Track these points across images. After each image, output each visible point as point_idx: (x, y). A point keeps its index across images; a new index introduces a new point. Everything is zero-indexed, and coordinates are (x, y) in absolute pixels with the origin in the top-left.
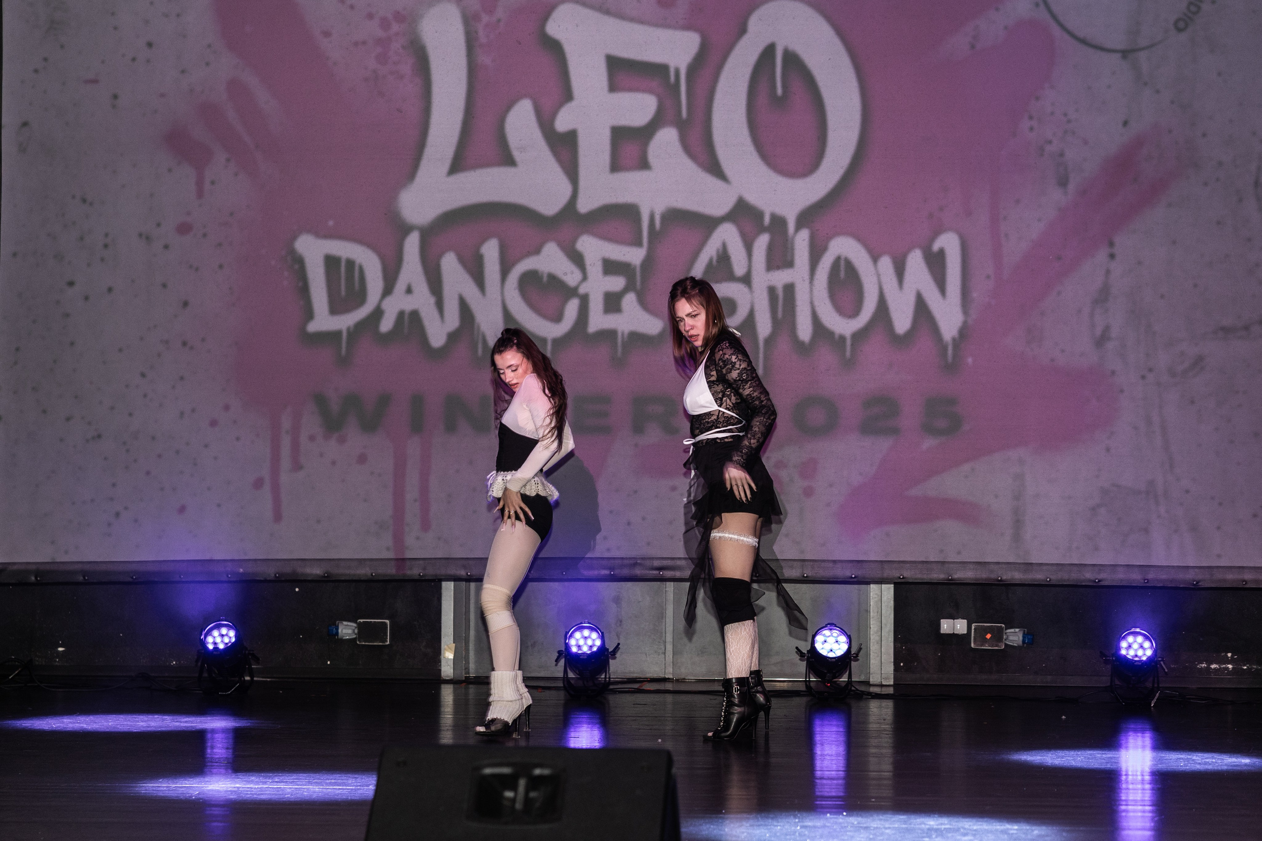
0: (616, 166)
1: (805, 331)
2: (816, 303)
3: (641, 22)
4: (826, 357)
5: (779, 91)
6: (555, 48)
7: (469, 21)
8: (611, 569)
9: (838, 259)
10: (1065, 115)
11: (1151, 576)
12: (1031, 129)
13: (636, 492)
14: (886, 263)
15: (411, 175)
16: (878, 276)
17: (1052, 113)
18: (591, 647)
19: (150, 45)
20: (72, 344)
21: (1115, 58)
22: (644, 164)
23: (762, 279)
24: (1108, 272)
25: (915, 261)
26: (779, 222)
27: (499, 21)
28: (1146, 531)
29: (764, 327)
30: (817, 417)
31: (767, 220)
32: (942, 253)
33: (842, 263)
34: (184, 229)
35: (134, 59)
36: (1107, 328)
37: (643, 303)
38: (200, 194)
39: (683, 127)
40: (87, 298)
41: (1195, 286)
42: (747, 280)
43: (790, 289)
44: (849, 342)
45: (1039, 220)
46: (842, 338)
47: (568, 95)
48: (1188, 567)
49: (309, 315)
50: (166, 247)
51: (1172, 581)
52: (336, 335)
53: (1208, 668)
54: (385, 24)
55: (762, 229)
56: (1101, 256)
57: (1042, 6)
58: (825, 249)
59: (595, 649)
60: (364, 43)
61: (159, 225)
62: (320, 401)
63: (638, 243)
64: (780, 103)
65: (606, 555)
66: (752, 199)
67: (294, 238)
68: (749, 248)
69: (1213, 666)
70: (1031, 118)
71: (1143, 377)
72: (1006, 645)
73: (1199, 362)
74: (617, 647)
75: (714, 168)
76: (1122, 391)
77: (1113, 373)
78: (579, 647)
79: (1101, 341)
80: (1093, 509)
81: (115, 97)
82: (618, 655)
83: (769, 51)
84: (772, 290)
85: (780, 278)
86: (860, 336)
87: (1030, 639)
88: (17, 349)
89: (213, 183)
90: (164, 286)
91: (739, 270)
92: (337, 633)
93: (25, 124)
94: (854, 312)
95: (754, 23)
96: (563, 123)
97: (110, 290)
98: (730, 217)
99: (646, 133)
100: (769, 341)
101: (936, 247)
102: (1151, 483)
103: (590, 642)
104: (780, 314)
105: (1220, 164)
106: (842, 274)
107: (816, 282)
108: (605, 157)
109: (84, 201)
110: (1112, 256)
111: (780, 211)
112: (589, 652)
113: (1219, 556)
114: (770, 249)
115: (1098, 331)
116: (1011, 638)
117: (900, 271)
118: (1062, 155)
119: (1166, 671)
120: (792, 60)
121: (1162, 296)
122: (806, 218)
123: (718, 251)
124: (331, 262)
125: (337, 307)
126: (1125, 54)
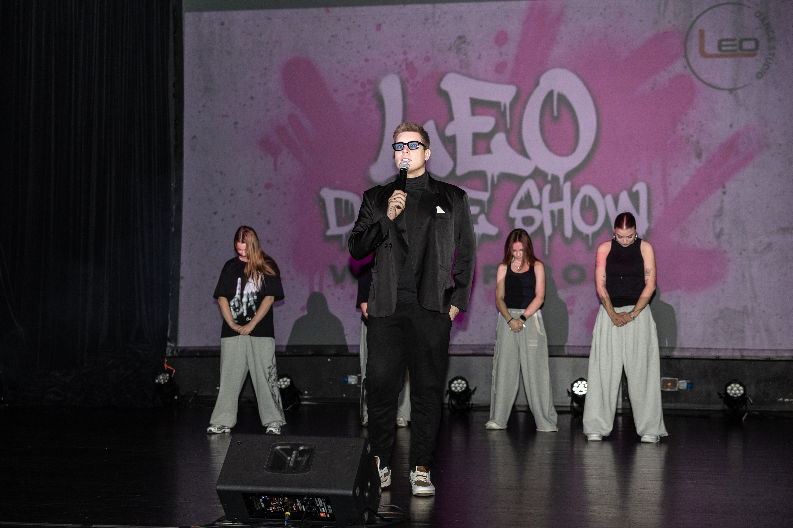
0: (475, 152)
1: (568, 232)
2: (574, 218)
3: (488, 81)
4: (579, 245)
5: (556, 113)
6: (445, 95)
7: (403, 83)
8: (474, 350)
9: (585, 197)
10: (700, 122)
11: (745, 354)
12: (683, 129)
13: (485, 312)
14: (609, 198)
15: (375, 158)
16: (605, 204)
17: (693, 122)
18: (461, 388)
19: (252, 98)
20: (216, 242)
21: (725, 94)
22: (488, 151)
23: (548, 207)
24: (722, 201)
25: (624, 197)
26: (555, 179)
27: (418, 82)
28: (743, 331)
29: (548, 231)
30: (575, 274)
31: (549, 178)
32: (637, 193)
33: (587, 198)
34: (268, 186)
35: (244, 105)
36: (722, 229)
37: (488, 219)
38: (276, 169)
39: (508, 133)
40: (223, 220)
41: (768, 207)
42: (539, 207)
43: (561, 212)
44: (590, 238)
45: (687, 175)
46: (587, 236)
47: (451, 118)
48: (764, 350)
49: (327, 227)
50: (260, 195)
51: (756, 357)
52: (339, 237)
53: (783, 401)
54: (363, 85)
55: (547, 182)
56: (719, 192)
57: (688, 69)
58: (578, 191)
59: (463, 389)
60: (353, 95)
61: (256, 184)
62: (333, 269)
63: (486, 190)
64: (556, 119)
65: (471, 343)
66: (542, 167)
67: (320, 190)
68: (540, 191)
69: (786, 400)
70: (682, 124)
71: (741, 254)
72: (679, 389)
73: (769, 246)
74: (475, 389)
75: (523, 152)
76: (729, 261)
77: (725, 251)
78: (456, 388)
79: (718, 236)
80: (715, 321)
81: (236, 123)
82: (476, 392)
83: (551, 94)
84: (552, 213)
85: (556, 206)
86: (596, 235)
87: (691, 386)
88: (191, 245)
89: (282, 164)
90: (259, 213)
91: (536, 202)
92: (347, 381)
93: (194, 137)
94: (594, 223)
95: (543, 80)
96: (449, 131)
97: (234, 216)
98: (531, 176)
99: (489, 136)
100: (551, 237)
101: (635, 189)
102: (745, 307)
103: (461, 385)
104: (556, 224)
105: (780, 145)
106: (587, 204)
107: (574, 208)
108: (470, 148)
109: (221, 173)
110: (724, 193)
111: (556, 173)
112: (460, 391)
113: (780, 344)
114: (551, 192)
115: (718, 230)
116: (681, 385)
117: (616, 201)
118: (698, 142)
119: (752, 402)
120: (562, 98)
121: (750, 213)
122: (569, 176)
123: (525, 193)
124: (338, 201)
125: (340, 223)
126: (731, 91)
